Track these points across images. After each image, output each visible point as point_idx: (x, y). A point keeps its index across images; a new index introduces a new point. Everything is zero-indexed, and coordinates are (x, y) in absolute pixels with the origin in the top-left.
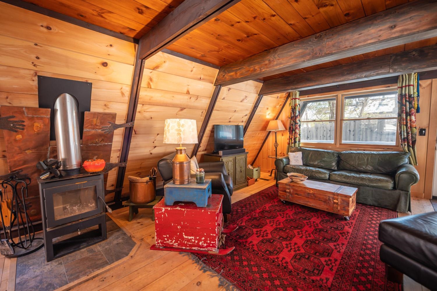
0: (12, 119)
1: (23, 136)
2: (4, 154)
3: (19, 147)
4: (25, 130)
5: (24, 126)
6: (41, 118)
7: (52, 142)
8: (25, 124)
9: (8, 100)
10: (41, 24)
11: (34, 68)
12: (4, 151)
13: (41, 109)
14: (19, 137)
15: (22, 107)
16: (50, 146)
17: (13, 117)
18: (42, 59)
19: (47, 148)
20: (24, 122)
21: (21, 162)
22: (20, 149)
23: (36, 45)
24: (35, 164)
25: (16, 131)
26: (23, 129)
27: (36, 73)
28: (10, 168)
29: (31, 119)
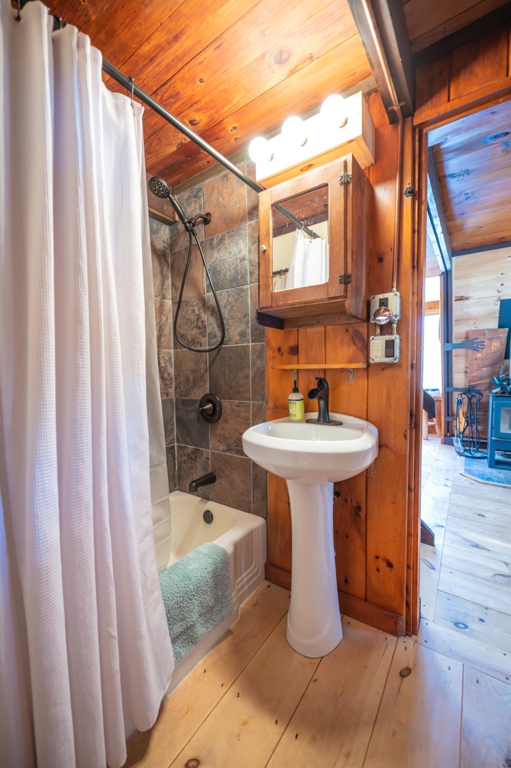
0: (475, 341)
1: (482, 354)
2: (467, 370)
3: (478, 364)
4: (485, 349)
5: (484, 345)
6: (499, 338)
7: (506, 361)
8: (484, 344)
9: (475, 325)
10: (508, 256)
11: (499, 294)
12: (467, 368)
13: (500, 329)
14: (479, 355)
15: (484, 330)
16: (503, 364)
17: (477, 338)
18: (506, 285)
19: (501, 367)
20: (484, 342)
21: (478, 378)
22: (478, 366)
23: (502, 274)
24: (487, 381)
25: (477, 351)
26: (483, 349)
27: (499, 298)
28: (469, 383)
29: (491, 339)
